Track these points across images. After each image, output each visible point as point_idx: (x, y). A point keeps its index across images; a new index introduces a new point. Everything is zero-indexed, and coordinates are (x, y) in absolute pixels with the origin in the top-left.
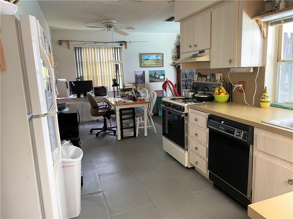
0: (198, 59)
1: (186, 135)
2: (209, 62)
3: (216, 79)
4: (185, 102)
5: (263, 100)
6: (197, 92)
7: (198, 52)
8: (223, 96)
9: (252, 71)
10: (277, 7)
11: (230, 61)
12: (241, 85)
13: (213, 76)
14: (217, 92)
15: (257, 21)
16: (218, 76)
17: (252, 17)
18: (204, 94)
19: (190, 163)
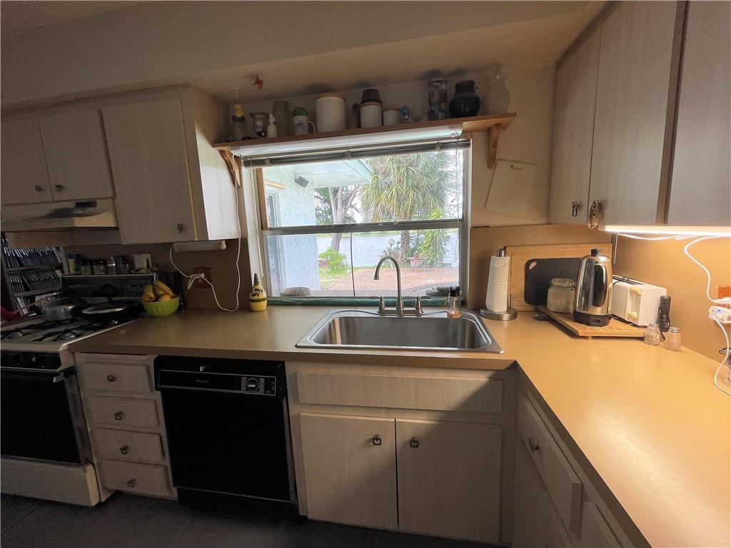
0: (80, 222)
1: (76, 424)
2: (117, 228)
3: (137, 266)
4: (60, 338)
5: (256, 297)
6: (86, 302)
7: (71, 205)
8: (168, 302)
9: (224, 246)
10: (259, 134)
11: (181, 228)
12: (203, 275)
13: (126, 260)
14: (152, 295)
15: (222, 153)
16: (141, 261)
17: (214, 143)
18: (114, 304)
19: (106, 489)
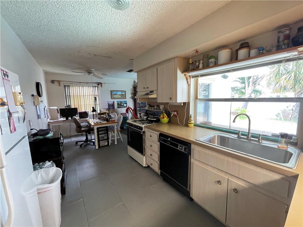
0: (150, 96)
1: (144, 145)
2: (157, 98)
3: (160, 108)
4: (143, 124)
5: (190, 122)
6: (149, 116)
7: (149, 92)
8: (166, 120)
9: (182, 104)
10: (197, 67)
11: (170, 99)
12: (176, 113)
13: (158, 106)
14: (162, 117)
15: (185, 75)
16: (162, 107)
17: (182, 72)
18: (154, 118)
19: (147, 164)
